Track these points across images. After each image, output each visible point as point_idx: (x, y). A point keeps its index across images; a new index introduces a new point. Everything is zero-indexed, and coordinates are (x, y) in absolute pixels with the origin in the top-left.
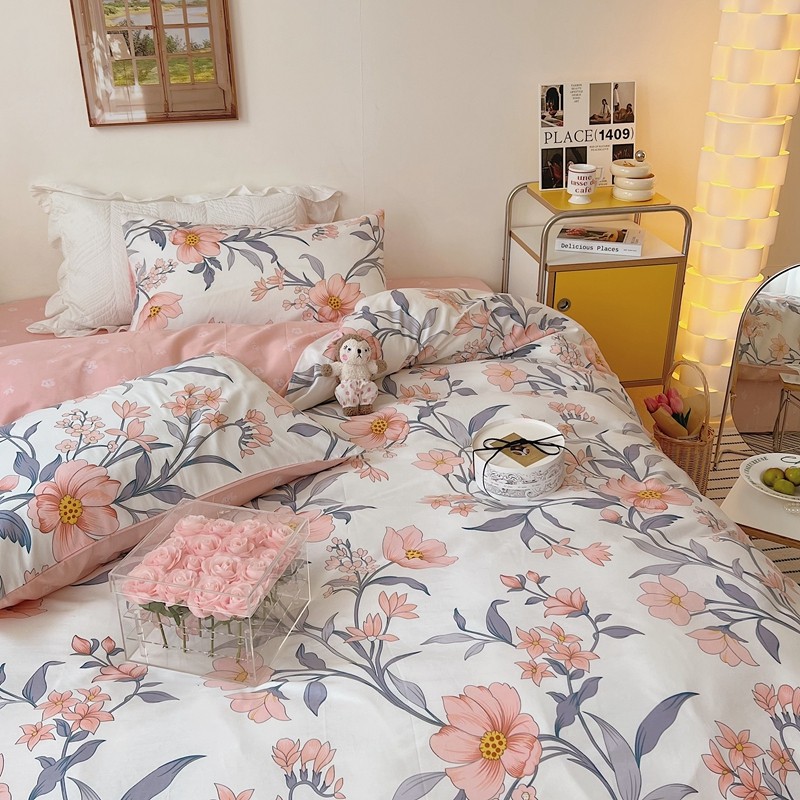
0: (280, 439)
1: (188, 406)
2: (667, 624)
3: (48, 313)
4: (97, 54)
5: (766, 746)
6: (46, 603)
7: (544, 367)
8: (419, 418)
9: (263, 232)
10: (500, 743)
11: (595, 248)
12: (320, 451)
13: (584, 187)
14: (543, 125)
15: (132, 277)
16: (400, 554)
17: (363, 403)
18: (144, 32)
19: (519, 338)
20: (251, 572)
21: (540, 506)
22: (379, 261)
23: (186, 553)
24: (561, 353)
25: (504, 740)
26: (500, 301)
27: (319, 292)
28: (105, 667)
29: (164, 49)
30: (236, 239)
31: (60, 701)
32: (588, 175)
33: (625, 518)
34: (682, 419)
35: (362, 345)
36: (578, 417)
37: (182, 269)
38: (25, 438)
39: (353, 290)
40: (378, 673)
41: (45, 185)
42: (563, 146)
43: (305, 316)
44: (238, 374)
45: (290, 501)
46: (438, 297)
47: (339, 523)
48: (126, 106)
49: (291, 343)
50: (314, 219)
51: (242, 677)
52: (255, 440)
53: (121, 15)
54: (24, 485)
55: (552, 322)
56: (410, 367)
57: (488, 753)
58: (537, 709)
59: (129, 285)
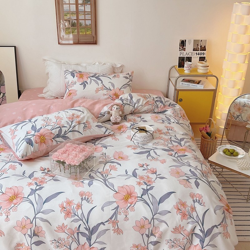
0: (94, 128)
1: (72, 119)
2: (174, 177)
3: (43, 92)
4: (61, 26)
5: (190, 205)
6: (35, 160)
7: (167, 116)
8: (130, 126)
9: (100, 75)
10: (129, 197)
11: (191, 85)
12: (103, 132)
13: (188, 69)
14: (180, 50)
15: (66, 85)
16: (117, 157)
17: (117, 122)
18: (74, 21)
19: (163, 108)
20: (80, 156)
21: (154, 149)
22: (130, 85)
23: (66, 151)
24: (173, 113)
25: (130, 197)
26: (158, 98)
27: (113, 92)
28: (47, 174)
29: (79, 25)
30: (92, 77)
31: (36, 179)
32: (189, 65)
33: (174, 155)
34: (209, 134)
35: (118, 107)
36: (172, 130)
37: (78, 84)
38: (34, 122)
39: (122, 92)
40: (105, 181)
41: (46, 59)
42: (185, 56)
43: (108, 98)
44: (86, 112)
45: (94, 143)
46: (141, 96)
47: (104, 149)
48: (68, 40)
49: (101, 105)
50: (115, 72)
51: (76, 179)
52: (87, 128)
53: (68, 16)
54: (33, 132)
55: (172, 105)
56: (132, 113)
57: (126, 199)
58: (138, 191)
59: (65, 86)
